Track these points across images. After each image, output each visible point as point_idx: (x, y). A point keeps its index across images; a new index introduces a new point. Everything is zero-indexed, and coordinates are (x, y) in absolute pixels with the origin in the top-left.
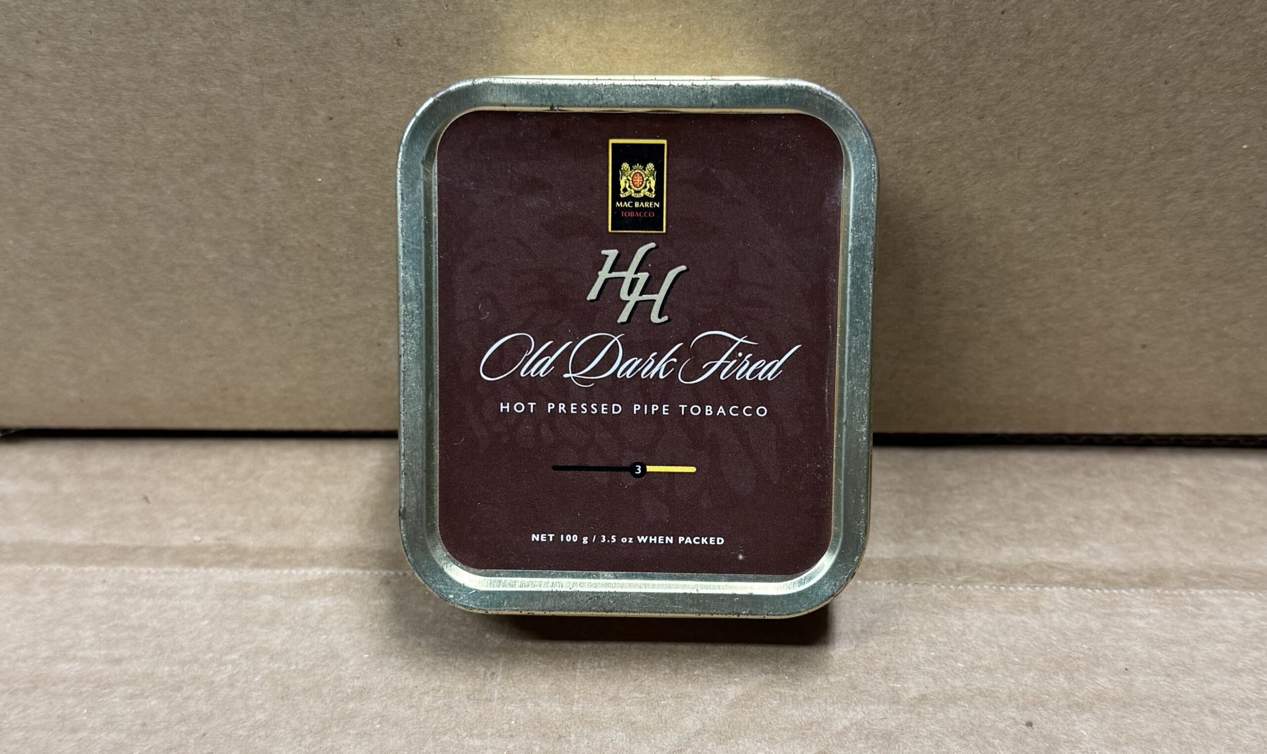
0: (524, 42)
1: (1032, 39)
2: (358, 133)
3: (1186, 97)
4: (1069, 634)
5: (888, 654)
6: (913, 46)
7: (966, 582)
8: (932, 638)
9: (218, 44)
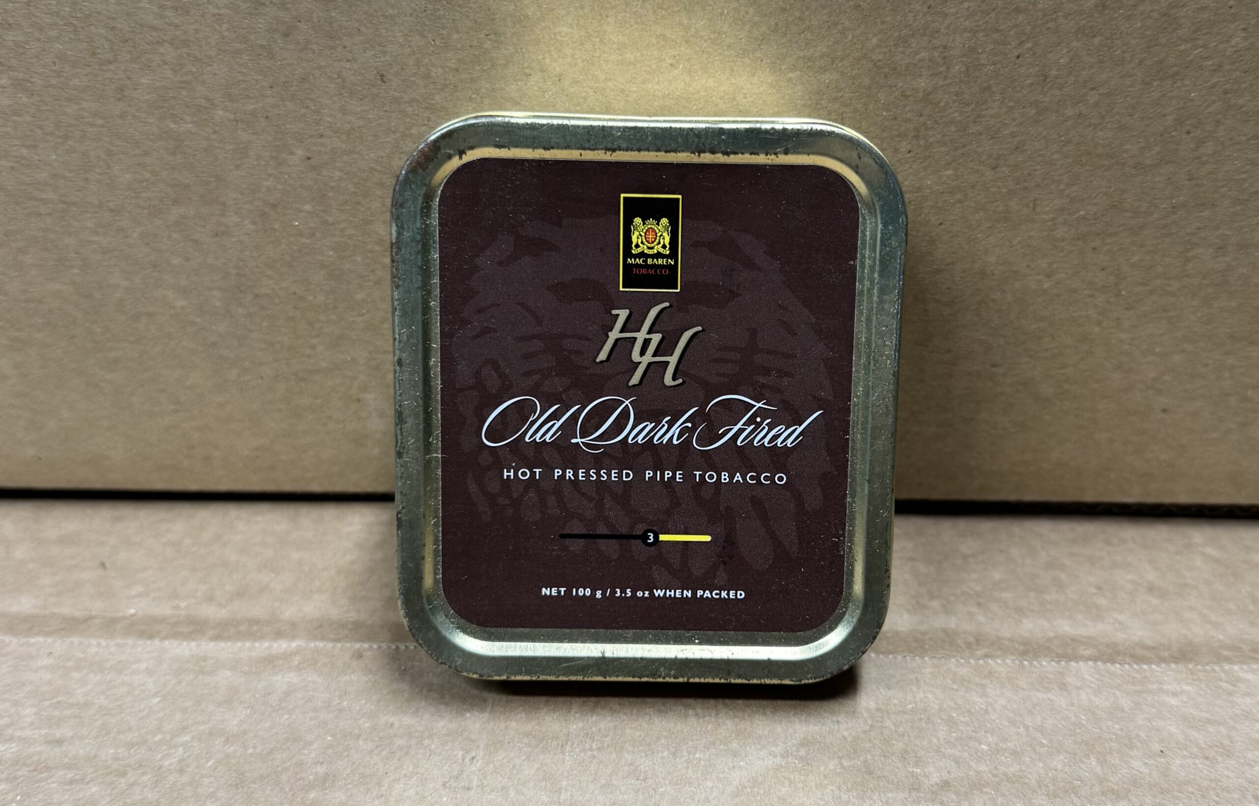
0: (515, 81)
1: (1049, 85)
2: (338, 174)
3: (1209, 148)
4: (1099, 712)
5: (906, 734)
6: (924, 90)
7: (986, 656)
8: (953, 717)
9: (190, 77)
